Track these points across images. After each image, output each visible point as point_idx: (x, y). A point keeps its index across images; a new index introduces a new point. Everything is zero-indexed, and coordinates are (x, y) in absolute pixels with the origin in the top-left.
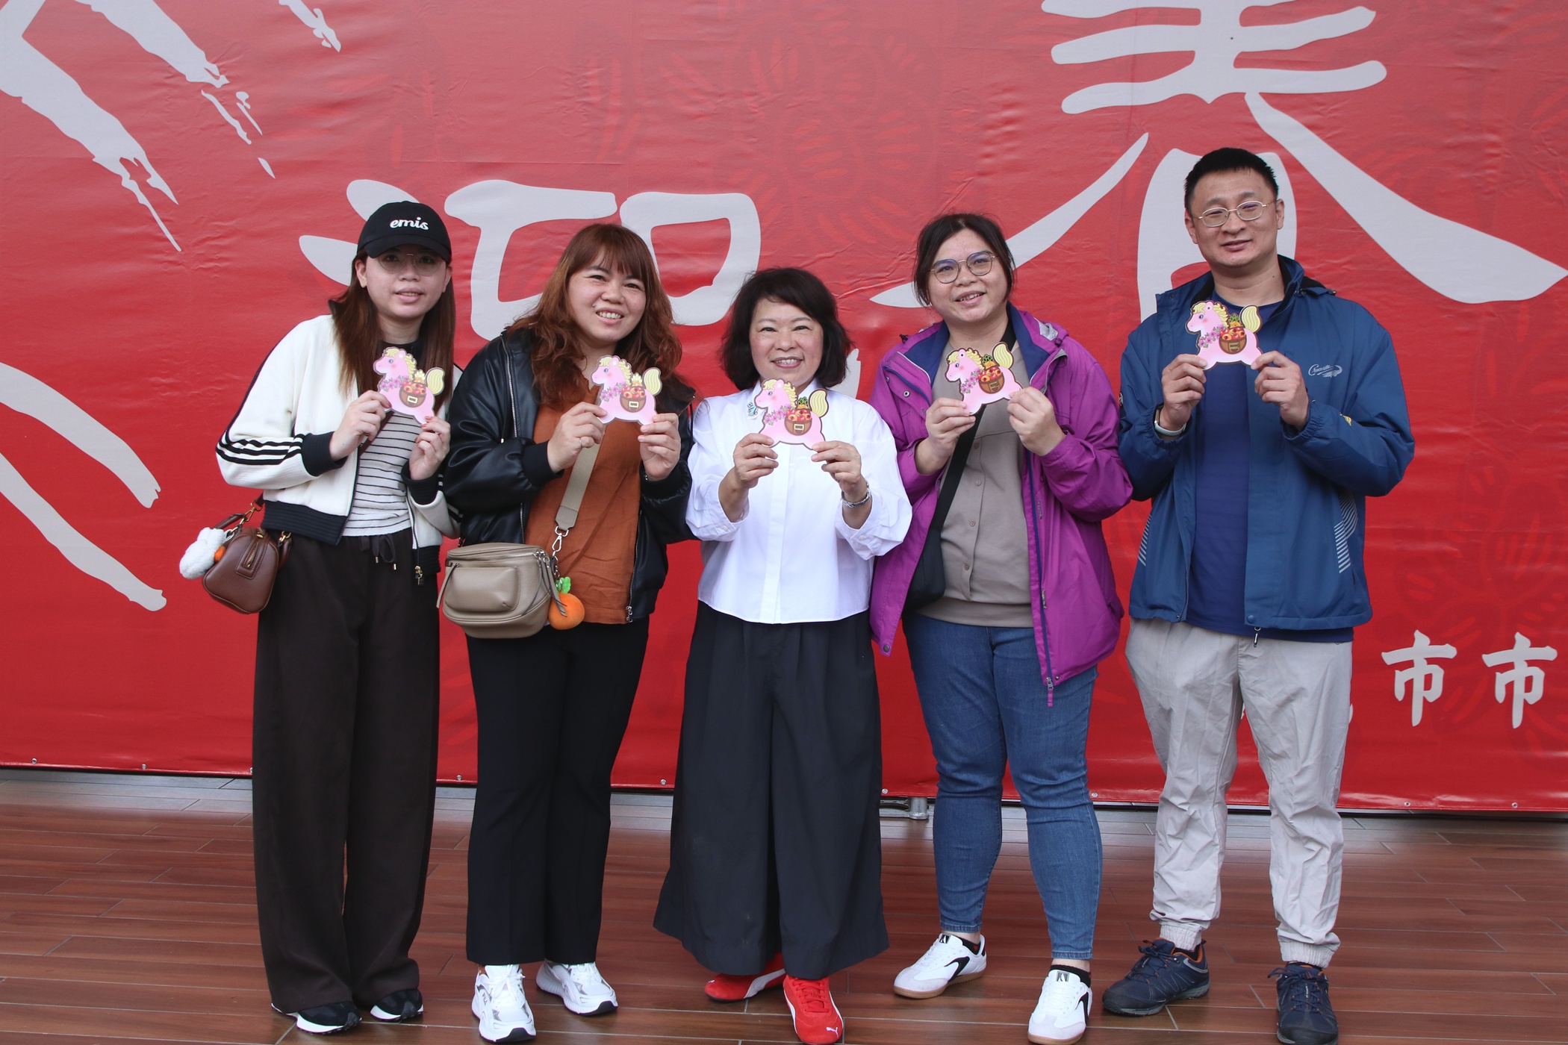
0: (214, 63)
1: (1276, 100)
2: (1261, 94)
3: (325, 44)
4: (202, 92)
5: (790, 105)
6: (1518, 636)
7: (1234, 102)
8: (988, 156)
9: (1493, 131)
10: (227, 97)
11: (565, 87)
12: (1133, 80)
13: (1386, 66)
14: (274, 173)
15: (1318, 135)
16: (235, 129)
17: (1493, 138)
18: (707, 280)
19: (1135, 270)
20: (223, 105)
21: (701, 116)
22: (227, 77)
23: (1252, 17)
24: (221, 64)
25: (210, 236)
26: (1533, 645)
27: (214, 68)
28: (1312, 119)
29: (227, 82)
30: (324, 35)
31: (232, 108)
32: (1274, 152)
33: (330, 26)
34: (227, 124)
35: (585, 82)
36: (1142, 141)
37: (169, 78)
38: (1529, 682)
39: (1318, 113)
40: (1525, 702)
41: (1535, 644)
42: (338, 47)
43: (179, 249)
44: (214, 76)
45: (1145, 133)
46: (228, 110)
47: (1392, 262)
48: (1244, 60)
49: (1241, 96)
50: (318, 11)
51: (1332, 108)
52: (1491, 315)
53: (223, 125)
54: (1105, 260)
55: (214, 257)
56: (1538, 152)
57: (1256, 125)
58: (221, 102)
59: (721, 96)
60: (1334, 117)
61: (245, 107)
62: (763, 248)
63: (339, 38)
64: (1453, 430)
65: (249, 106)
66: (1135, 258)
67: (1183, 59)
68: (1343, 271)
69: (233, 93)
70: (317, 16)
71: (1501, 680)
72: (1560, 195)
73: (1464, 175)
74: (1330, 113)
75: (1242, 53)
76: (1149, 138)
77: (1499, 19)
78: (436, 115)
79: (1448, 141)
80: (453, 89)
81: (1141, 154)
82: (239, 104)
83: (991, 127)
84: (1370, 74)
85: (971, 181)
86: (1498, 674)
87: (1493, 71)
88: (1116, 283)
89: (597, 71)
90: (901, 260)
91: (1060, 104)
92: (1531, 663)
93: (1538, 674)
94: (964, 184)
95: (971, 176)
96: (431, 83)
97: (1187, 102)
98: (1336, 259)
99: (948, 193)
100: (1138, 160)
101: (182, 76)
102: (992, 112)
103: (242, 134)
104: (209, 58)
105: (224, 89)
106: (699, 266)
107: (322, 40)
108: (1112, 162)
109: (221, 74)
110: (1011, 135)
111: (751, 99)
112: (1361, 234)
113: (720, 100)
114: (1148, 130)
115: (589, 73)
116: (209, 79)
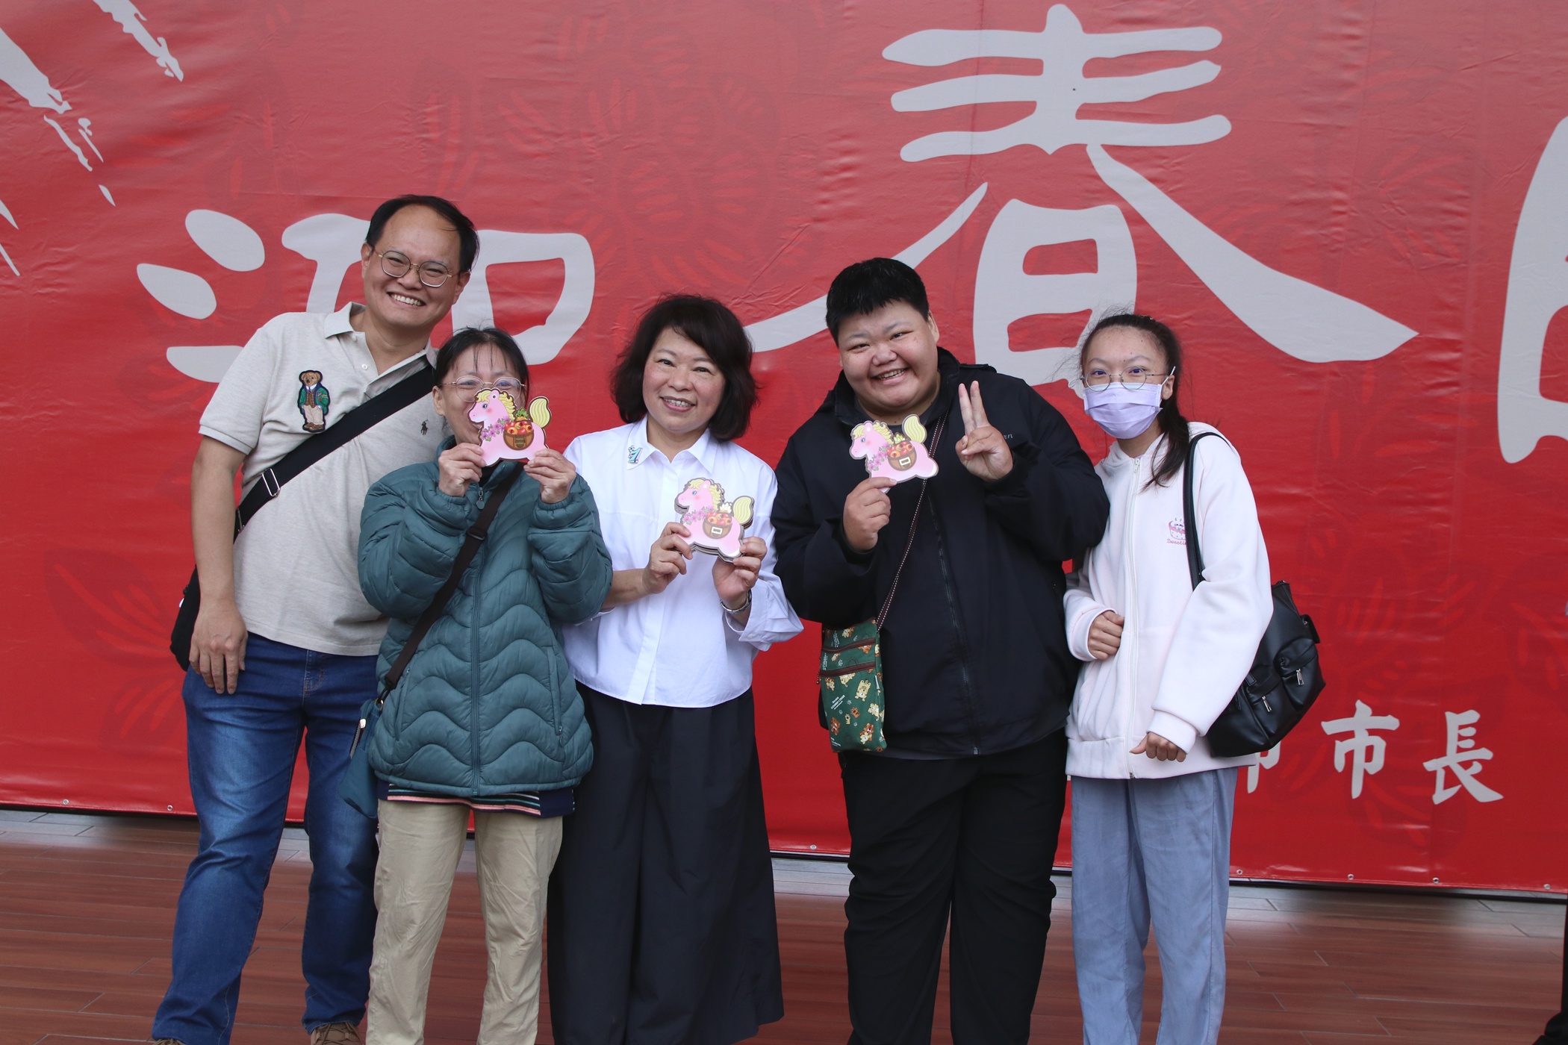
0: (57, 88)
1: (1119, 153)
2: (1104, 146)
3: (167, 73)
4: (45, 117)
5: (627, 146)
6: (1359, 704)
7: (1076, 154)
8: (824, 202)
9: (1340, 188)
10: (69, 123)
11: (407, 123)
12: (973, 129)
13: (1231, 120)
14: (115, 201)
15: (1160, 188)
16: (76, 156)
17: (1339, 195)
18: (540, 319)
19: (971, 320)
20: (66, 132)
21: (538, 155)
22: (70, 104)
23: (1095, 68)
24: (64, 90)
25: (46, 261)
26: (1375, 714)
27: (57, 94)
28: (1155, 172)
29: (69, 108)
30: (167, 64)
31: (74, 134)
32: (1113, 204)
33: (173, 55)
34: (68, 150)
35: (424, 119)
36: (981, 191)
37: (10, 102)
38: (1369, 752)
39: (1160, 166)
40: (1365, 772)
41: (1376, 712)
42: (180, 76)
43: (17, 273)
44: (56, 101)
45: (984, 182)
46: (70, 137)
47: (1235, 317)
48: (1087, 112)
49: (1083, 147)
50: (161, 40)
51: (1175, 161)
52: (1335, 374)
53: (65, 151)
54: (941, 309)
55: (52, 283)
56: (1385, 211)
57: (1097, 177)
58: (63, 128)
59: (558, 135)
60: (1178, 171)
61: (87, 134)
62: (597, 288)
63: (182, 68)
64: (1295, 491)
65: (90, 133)
66: (971, 308)
67: (1024, 109)
68: (1183, 327)
69: (75, 120)
70: (160, 45)
71: (1341, 748)
72: (1408, 255)
73: (1310, 232)
74: (1173, 166)
75: (1085, 105)
76: (988, 188)
77: (1347, 76)
78: (277, 147)
79: (1294, 197)
80: (293, 122)
81: (980, 204)
82: (80, 131)
83: (828, 173)
84: (1214, 128)
85: (806, 227)
86: (1338, 742)
87: (1341, 128)
88: (952, 333)
89: (436, 107)
90: (735, 304)
91: (899, 152)
92: (1372, 732)
93: (1380, 745)
94: (801, 230)
95: (807, 222)
96: (272, 115)
97: (1027, 152)
98: (1177, 314)
99: (783, 239)
100: (976, 209)
101: (25, 101)
102: (831, 158)
103: (84, 161)
104: (52, 83)
105: (67, 115)
106: (534, 305)
107: (165, 69)
108: (950, 212)
109: (64, 99)
110: (848, 182)
111: (590, 139)
112: (1203, 289)
113: (558, 140)
114: (988, 179)
115: (428, 110)
116: (52, 105)
